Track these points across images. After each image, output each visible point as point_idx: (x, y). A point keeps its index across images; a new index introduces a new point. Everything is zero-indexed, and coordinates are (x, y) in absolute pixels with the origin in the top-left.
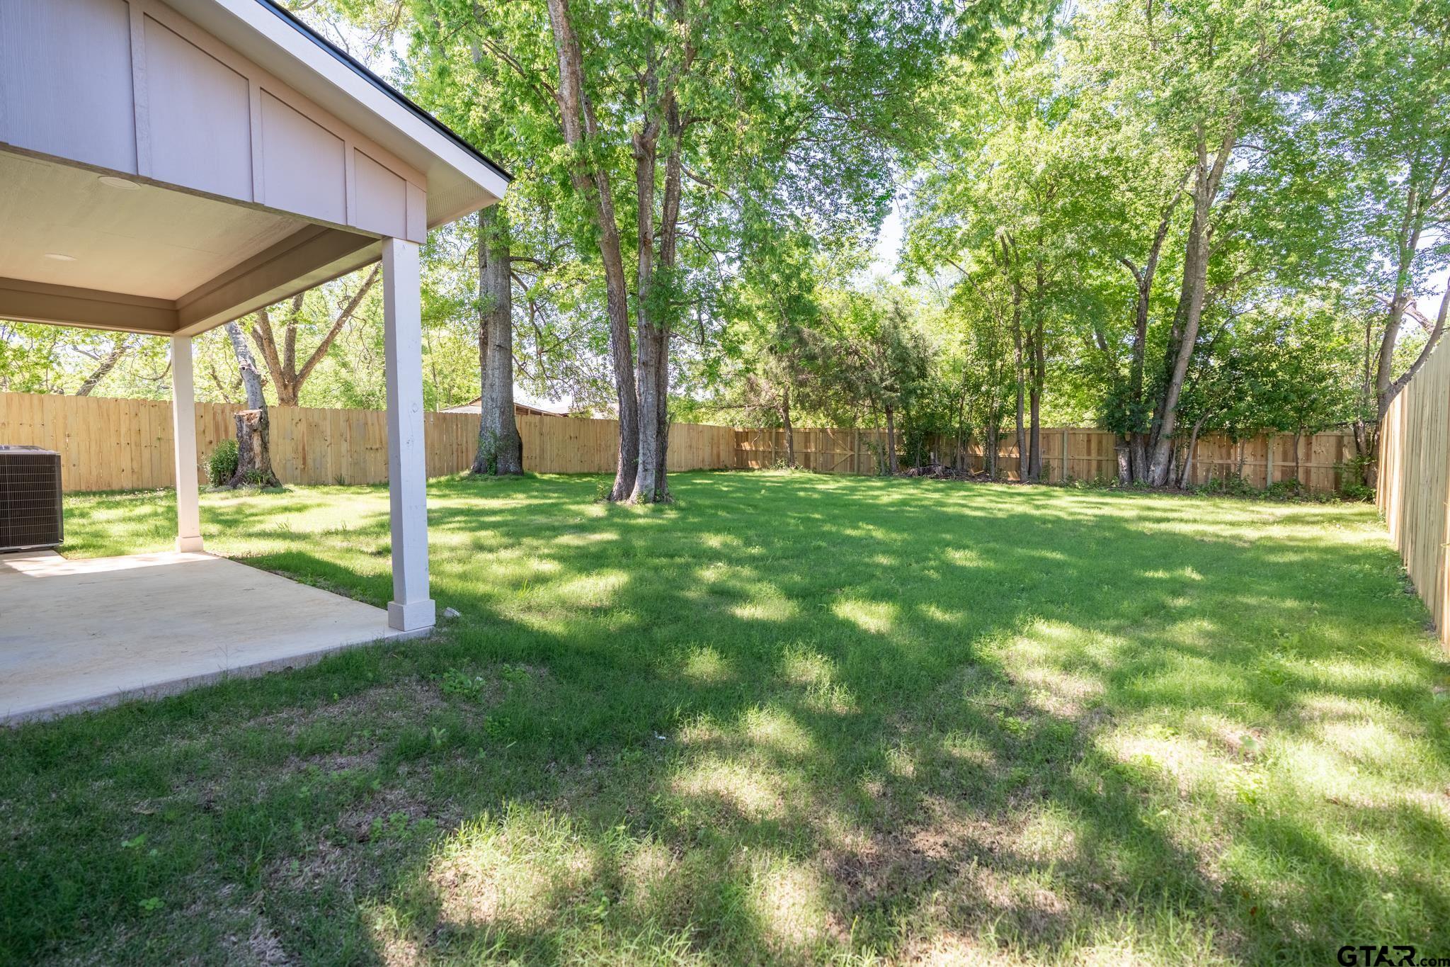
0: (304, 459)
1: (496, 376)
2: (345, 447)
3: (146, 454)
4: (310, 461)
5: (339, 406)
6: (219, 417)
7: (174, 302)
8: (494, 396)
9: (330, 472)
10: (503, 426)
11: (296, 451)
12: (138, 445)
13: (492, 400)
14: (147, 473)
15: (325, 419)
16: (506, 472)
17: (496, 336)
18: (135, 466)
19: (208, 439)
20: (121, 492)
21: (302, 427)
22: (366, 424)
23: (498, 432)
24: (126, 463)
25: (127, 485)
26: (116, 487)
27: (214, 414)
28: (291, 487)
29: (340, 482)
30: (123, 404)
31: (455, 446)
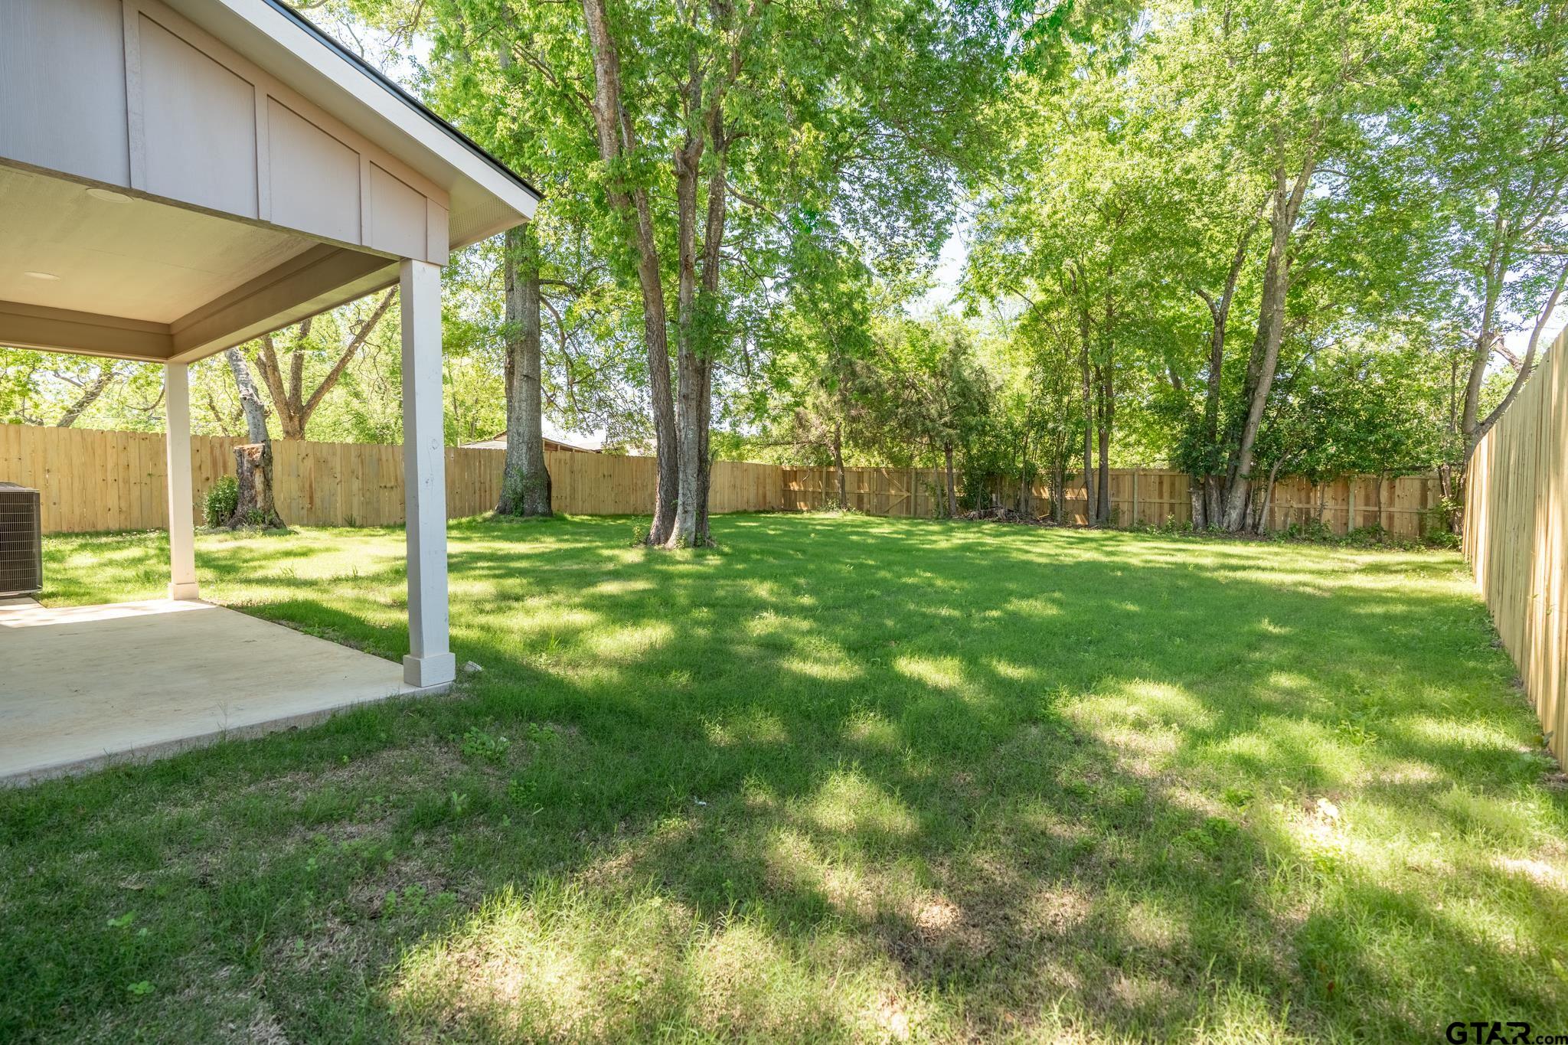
0: (311, 498)
1: (523, 409)
2: (356, 485)
3: (135, 492)
4: (317, 501)
5: (350, 440)
6: (217, 452)
7: (168, 326)
8: (521, 430)
9: (340, 512)
10: (530, 463)
11: (302, 489)
12: (126, 481)
13: (519, 434)
14: (136, 512)
15: (334, 454)
16: (534, 513)
17: (523, 365)
18: (123, 505)
19: (204, 476)
20: (107, 533)
21: (310, 463)
22: (380, 460)
23: (525, 470)
24: (112, 501)
25: (114, 525)
26: (100, 528)
27: (212, 448)
28: (297, 528)
29: (351, 523)
30: (109, 437)
31: (477, 485)
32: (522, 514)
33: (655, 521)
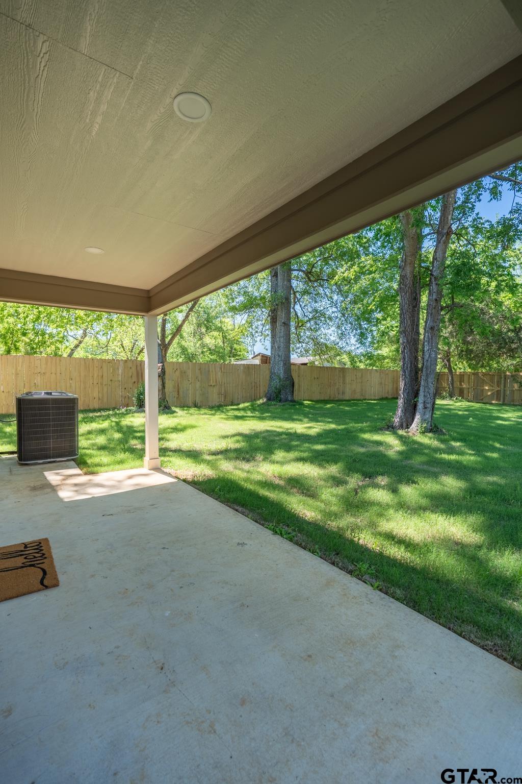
0: (178, 392)
1: (281, 341)
2: (198, 384)
3: (105, 390)
4: (181, 393)
6: (139, 368)
8: (280, 354)
9: (190, 401)
10: (285, 372)
11: (174, 387)
12: (102, 384)
13: (279, 356)
14: (105, 400)
15: (189, 368)
16: (286, 400)
17: (281, 316)
18: (100, 395)
19: (133, 381)
20: (94, 411)
21: (178, 373)
22: (209, 371)
24: (96, 394)
25: (96, 406)
26: (91, 407)
27: (137, 366)
28: (177, 410)
29: (196, 406)
30: (95, 361)
31: (253, 384)
32: (280, 401)
33: (399, 412)
